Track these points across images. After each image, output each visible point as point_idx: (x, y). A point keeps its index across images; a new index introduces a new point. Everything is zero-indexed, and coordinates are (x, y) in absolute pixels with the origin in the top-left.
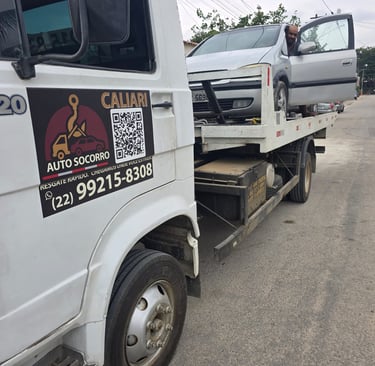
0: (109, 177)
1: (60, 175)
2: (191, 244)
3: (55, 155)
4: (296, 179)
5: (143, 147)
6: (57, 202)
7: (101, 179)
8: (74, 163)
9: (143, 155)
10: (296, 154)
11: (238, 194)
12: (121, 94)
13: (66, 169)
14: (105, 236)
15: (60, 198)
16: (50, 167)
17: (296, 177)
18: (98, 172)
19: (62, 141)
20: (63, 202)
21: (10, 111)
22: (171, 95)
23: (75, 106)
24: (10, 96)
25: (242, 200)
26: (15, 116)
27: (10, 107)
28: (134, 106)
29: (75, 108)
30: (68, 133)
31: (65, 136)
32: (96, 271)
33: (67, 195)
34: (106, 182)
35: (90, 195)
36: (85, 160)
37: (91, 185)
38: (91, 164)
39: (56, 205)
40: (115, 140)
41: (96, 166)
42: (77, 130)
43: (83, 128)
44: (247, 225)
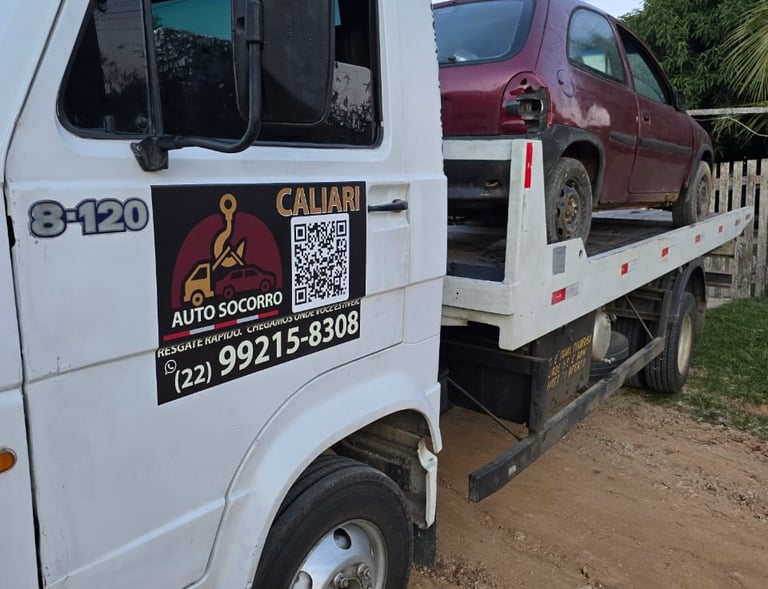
0: (278, 336)
1: (192, 332)
2: (424, 463)
3: (187, 299)
4: (658, 343)
5: (345, 283)
6: (183, 378)
7: (264, 339)
8: (218, 312)
9: (345, 296)
10: (662, 295)
11: (528, 372)
12: (312, 191)
13: (205, 323)
14: (260, 442)
15: (189, 371)
16: (178, 319)
17: (658, 339)
18: (259, 327)
19: (202, 275)
20: (193, 379)
21: (120, 226)
22: (406, 187)
23: (229, 214)
24: (123, 200)
25: (534, 382)
26: (128, 232)
27: (122, 220)
28: (335, 211)
29: (229, 218)
30: (212, 261)
31: (207, 266)
32: (239, 504)
33: (201, 367)
34: (273, 344)
35: (242, 367)
36: (238, 307)
37: (245, 350)
38: (249, 314)
39: (181, 384)
40: (294, 271)
41: (256, 317)
42: (229, 255)
43: (240, 251)
44: (541, 433)
